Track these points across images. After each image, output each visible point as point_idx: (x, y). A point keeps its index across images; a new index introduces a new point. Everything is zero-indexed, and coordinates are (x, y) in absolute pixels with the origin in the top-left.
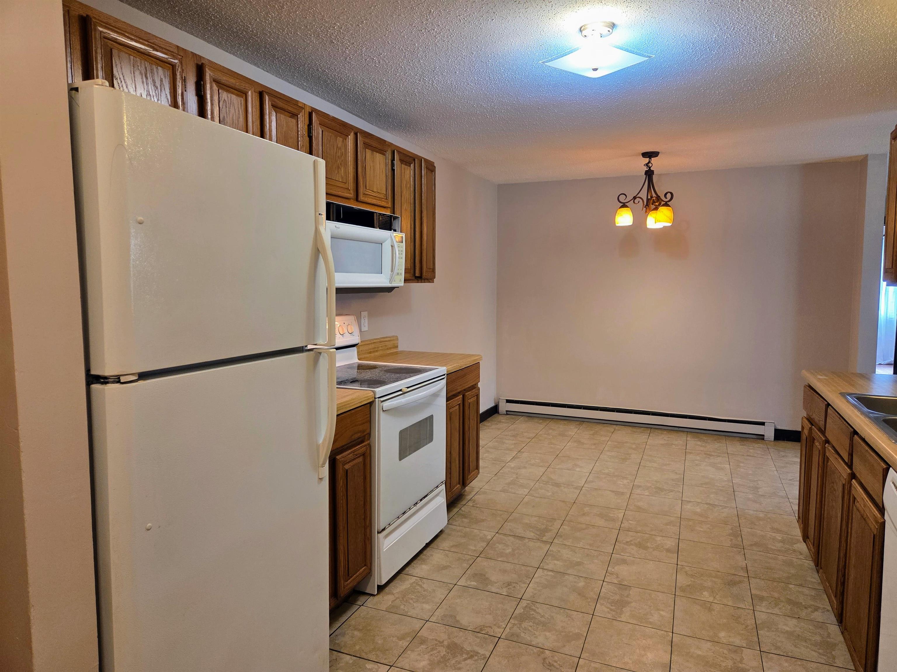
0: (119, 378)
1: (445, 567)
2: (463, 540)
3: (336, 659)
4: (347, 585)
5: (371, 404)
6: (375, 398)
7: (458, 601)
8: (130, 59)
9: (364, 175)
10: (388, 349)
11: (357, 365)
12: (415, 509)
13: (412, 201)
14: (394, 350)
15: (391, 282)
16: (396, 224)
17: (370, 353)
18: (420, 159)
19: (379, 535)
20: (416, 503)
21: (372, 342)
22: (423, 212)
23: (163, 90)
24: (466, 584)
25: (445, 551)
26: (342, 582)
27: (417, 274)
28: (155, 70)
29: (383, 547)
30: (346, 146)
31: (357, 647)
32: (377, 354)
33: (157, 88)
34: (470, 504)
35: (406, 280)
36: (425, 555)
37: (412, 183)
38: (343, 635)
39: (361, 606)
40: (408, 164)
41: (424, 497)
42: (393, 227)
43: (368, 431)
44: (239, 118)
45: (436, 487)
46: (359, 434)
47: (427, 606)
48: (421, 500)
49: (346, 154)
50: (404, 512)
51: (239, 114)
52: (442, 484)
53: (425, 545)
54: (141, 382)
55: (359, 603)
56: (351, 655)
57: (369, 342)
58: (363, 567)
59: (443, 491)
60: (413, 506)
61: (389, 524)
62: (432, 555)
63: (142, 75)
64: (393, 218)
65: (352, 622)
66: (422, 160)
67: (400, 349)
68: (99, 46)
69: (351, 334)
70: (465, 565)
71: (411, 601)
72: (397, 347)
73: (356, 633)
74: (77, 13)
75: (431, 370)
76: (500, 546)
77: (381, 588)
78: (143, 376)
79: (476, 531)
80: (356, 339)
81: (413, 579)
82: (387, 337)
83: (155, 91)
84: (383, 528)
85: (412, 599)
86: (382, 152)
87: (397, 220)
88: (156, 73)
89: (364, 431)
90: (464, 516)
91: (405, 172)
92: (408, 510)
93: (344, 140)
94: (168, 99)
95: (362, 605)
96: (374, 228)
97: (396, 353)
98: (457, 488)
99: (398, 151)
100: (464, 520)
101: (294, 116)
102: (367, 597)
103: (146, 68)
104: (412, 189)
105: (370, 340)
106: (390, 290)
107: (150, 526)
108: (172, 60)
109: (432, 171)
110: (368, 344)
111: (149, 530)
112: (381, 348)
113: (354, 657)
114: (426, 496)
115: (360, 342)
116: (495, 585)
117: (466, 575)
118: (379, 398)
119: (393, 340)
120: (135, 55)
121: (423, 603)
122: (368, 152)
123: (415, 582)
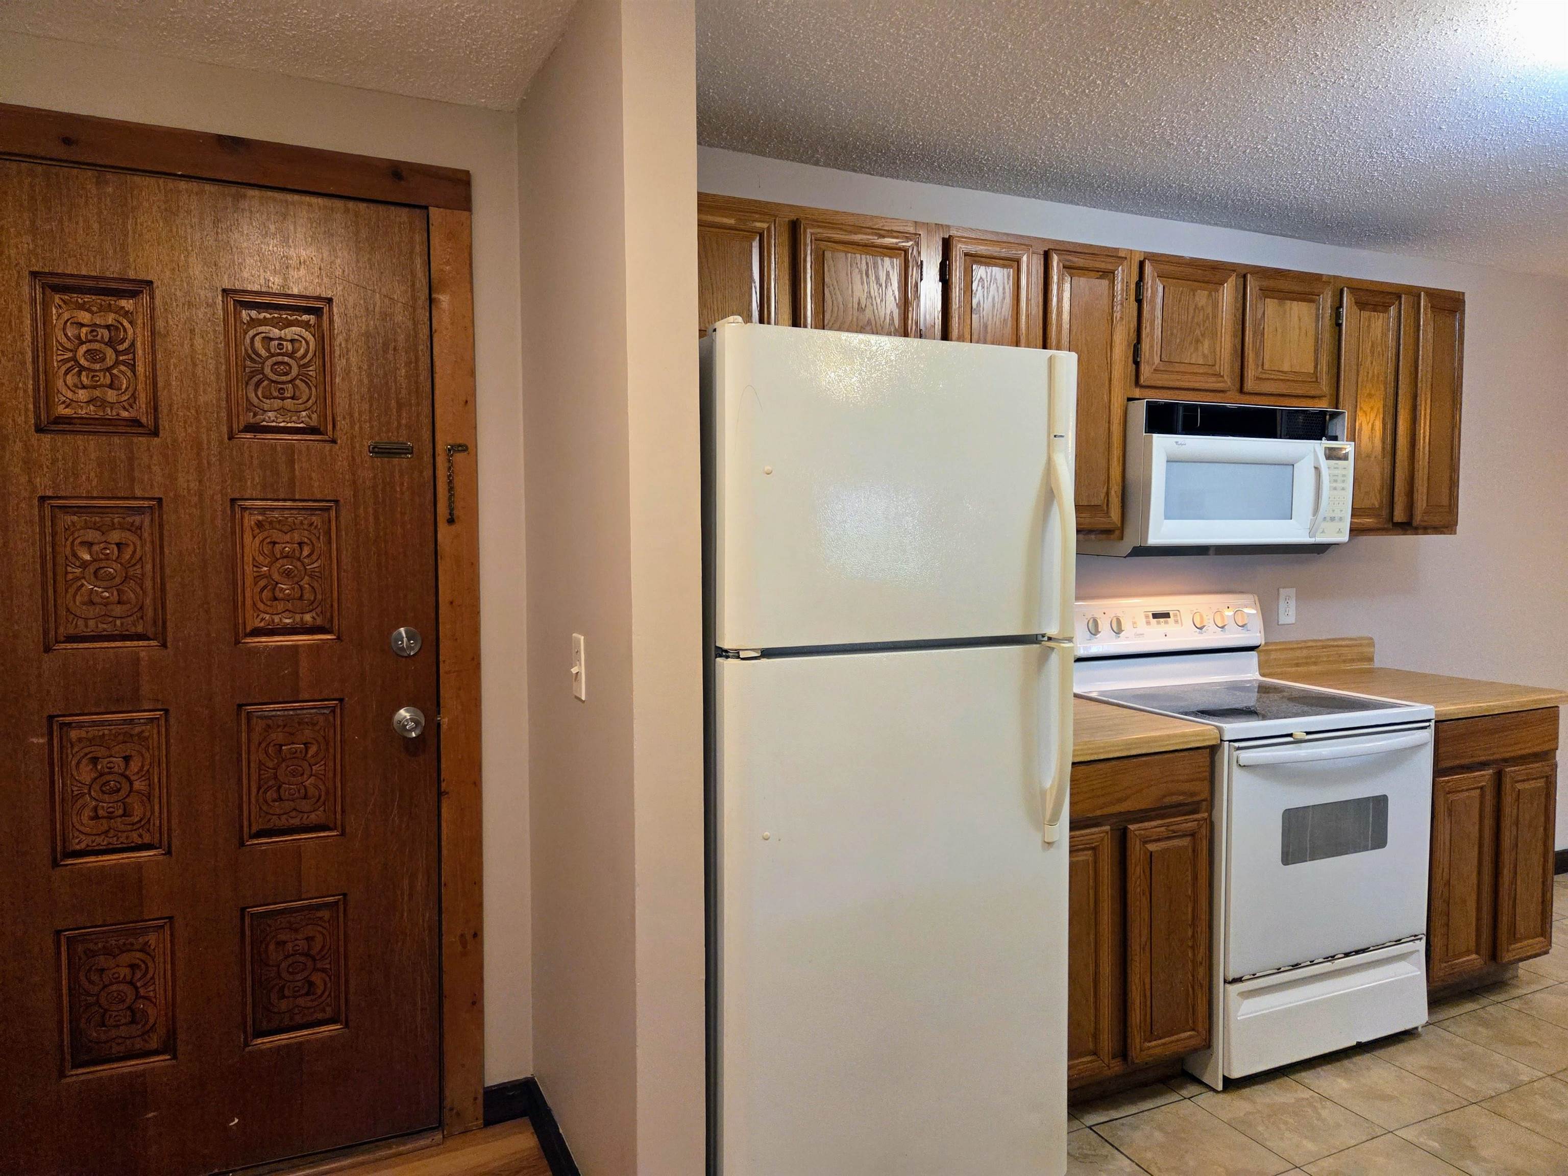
0: (738, 653)
1: (1386, 1098)
2: (1458, 1065)
3: (1107, 1156)
4: (1149, 1048)
5: (1213, 750)
6: (1222, 740)
7: (1381, 1160)
8: (847, 258)
9: (1260, 347)
10: (1344, 661)
11: (1256, 685)
12: (1328, 966)
13: (1391, 378)
14: (1366, 666)
15: (1311, 534)
16: (1341, 427)
17: (1297, 665)
18: (1414, 293)
19: (1227, 985)
20: (1333, 957)
21: (1303, 645)
22: (1419, 395)
23: (889, 288)
24: (1415, 1141)
25: (1402, 1071)
26: (1138, 1040)
27: (1399, 516)
28: (880, 262)
29: (1237, 1011)
30: (1215, 305)
31: (1149, 1155)
32: (1313, 668)
33: (881, 285)
34: (1516, 1005)
35: (1355, 531)
36: (1355, 1064)
37: (1391, 342)
38: (1135, 1128)
39: (1185, 1098)
40: (1380, 308)
41: (1357, 952)
42: (1331, 433)
43: (1205, 795)
44: (1004, 298)
45: (1396, 941)
46: (1181, 798)
47: (1309, 1146)
48: (1347, 955)
49: (1215, 316)
50: (1297, 965)
51: (1004, 293)
52: (1413, 938)
53: (1354, 1043)
54: (764, 661)
55: (1185, 1093)
56: (1133, 1161)
57: (1295, 646)
58: (1189, 1031)
59: (1416, 954)
60: (1321, 960)
61: (1254, 975)
62: (1368, 1068)
63: (862, 274)
64: (1330, 415)
65: (1159, 1116)
66: (1419, 296)
67: (1377, 664)
68: (809, 252)
69: (1242, 626)
70: (1434, 1108)
71: (1282, 1126)
72: (1370, 659)
73: (1158, 1135)
74: (787, 220)
75: (1395, 707)
76: (1541, 1101)
77: (1230, 1085)
78: (767, 653)
79: (1497, 1056)
80: (1255, 637)
81: (1307, 1094)
82: (1343, 639)
83: (879, 290)
84: (1237, 976)
85: (1286, 1123)
86: (1308, 297)
87: (1339, 419)
88: (880, 267)
89: (1193, 794)
90: (1485, 1023)
91: (1369, 326)
92: (1309, 963)
93: (1213, 293)
94: (895, 297)
95: (1189, 1099)
96: (1275, 437)
97: (1371, 671)
98: (1468, 961)
99: (1353, 290)
100: (1480, 1029)
101: (1108, 274)
102: (1203, 1090)
103: (867, 264)
104: (1391, 354)
105: (1298, 642)
106: (1319, 549)
107: (767, 835)
108: (904, 244)
109: (1453, 312)
110: (1291, 649)
111: (767, 839)
112: (1325, 659)
113: (1137, 1167)
114: (1364, 951)
115: (1263, 643)
116: (1481, 1163)
117: (1424, 1125)
118: (1230, 741)
119: (1361, 645)
120: (853, 251)
121: (1306, 1137)
122: (1271, 305)
123: (1307, 1099)
